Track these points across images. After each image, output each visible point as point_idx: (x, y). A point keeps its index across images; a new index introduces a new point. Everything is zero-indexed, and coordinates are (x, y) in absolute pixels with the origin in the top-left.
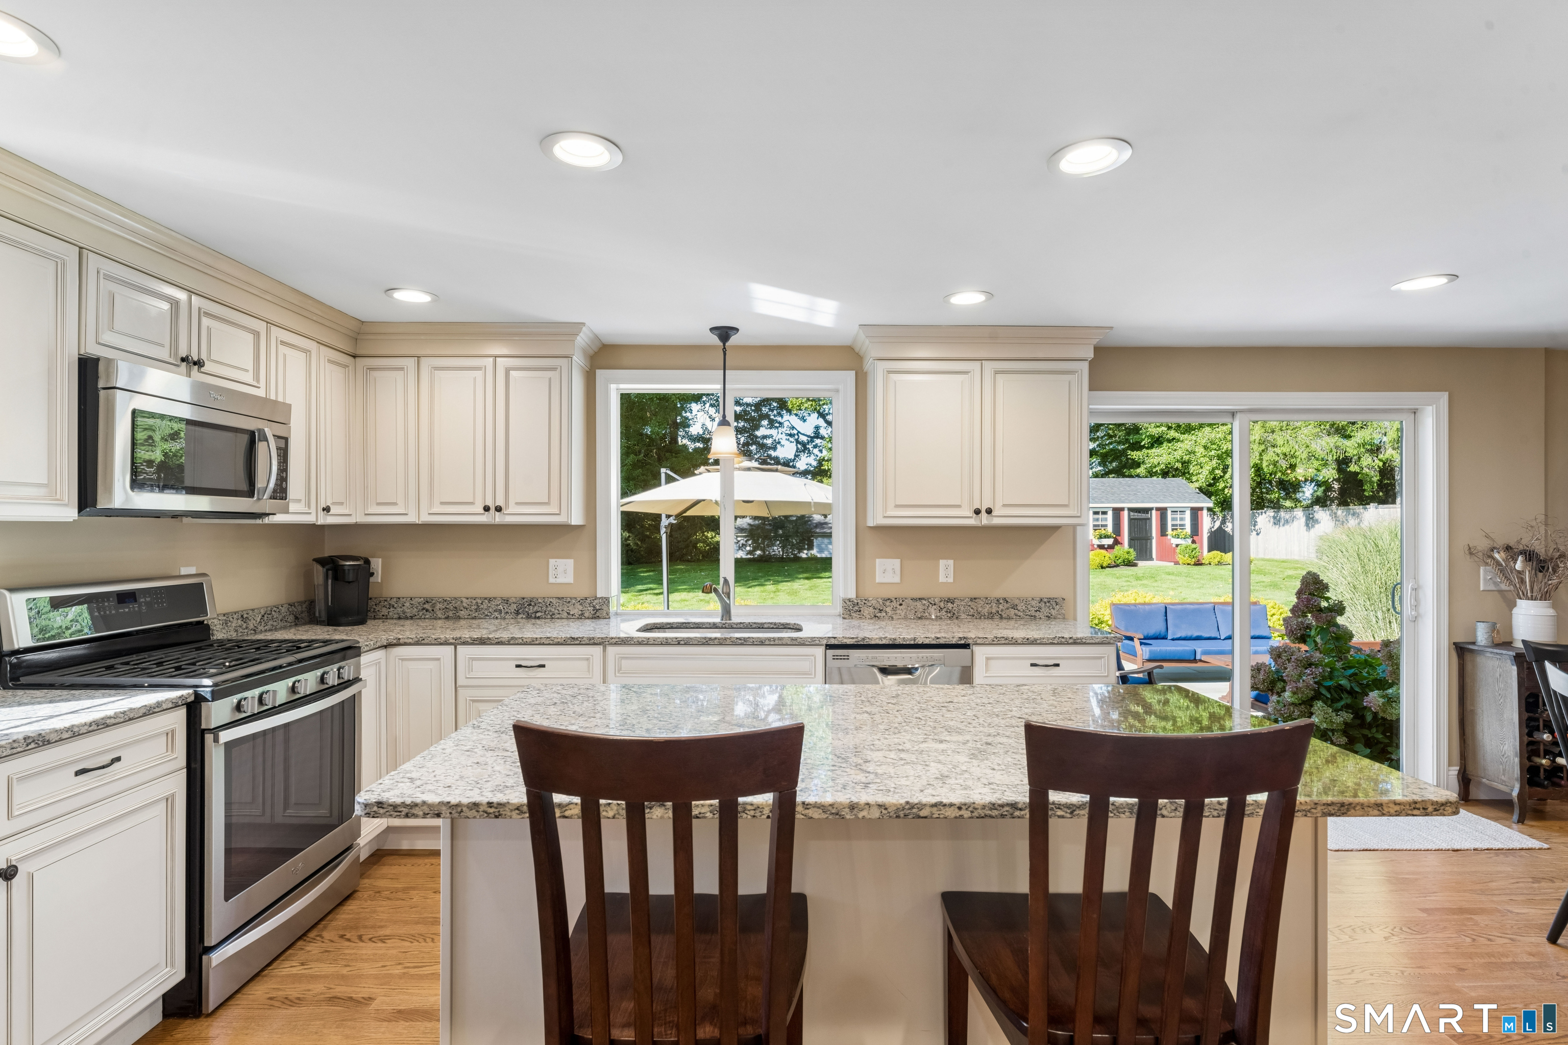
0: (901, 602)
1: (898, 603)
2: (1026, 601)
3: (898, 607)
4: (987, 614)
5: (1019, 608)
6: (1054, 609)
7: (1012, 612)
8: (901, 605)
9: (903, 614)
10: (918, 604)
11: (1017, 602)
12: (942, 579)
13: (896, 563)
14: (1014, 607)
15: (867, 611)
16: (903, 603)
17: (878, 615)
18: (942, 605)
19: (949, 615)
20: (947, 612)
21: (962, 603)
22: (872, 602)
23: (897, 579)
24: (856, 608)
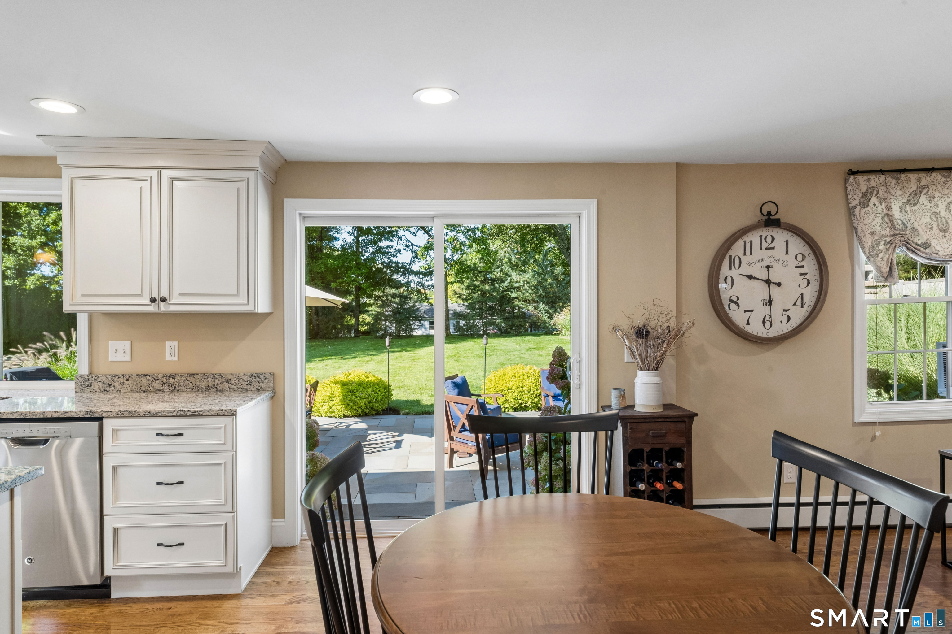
0: (127, 378)
1: (125, 379)
2: (238, 376)
3: (125, 382)
4: (204, 388)
5: (233, 382)
6: (263, 382)
7: (227, 385)
8: (127, 380)
9: (129, 388)
10: (144, 380)
11: (230, 377)
12: (168, 358)
13: (127, 344)
14: (228, 381)
15: (97, 386)
16: (130, 379)
17: (108, 389)
18: (164, 380)
19: (171, 388)
20: (168, 386)
21: (182, 378)
22: (102, 378)
23: (127, 358)
24: (87, 383)
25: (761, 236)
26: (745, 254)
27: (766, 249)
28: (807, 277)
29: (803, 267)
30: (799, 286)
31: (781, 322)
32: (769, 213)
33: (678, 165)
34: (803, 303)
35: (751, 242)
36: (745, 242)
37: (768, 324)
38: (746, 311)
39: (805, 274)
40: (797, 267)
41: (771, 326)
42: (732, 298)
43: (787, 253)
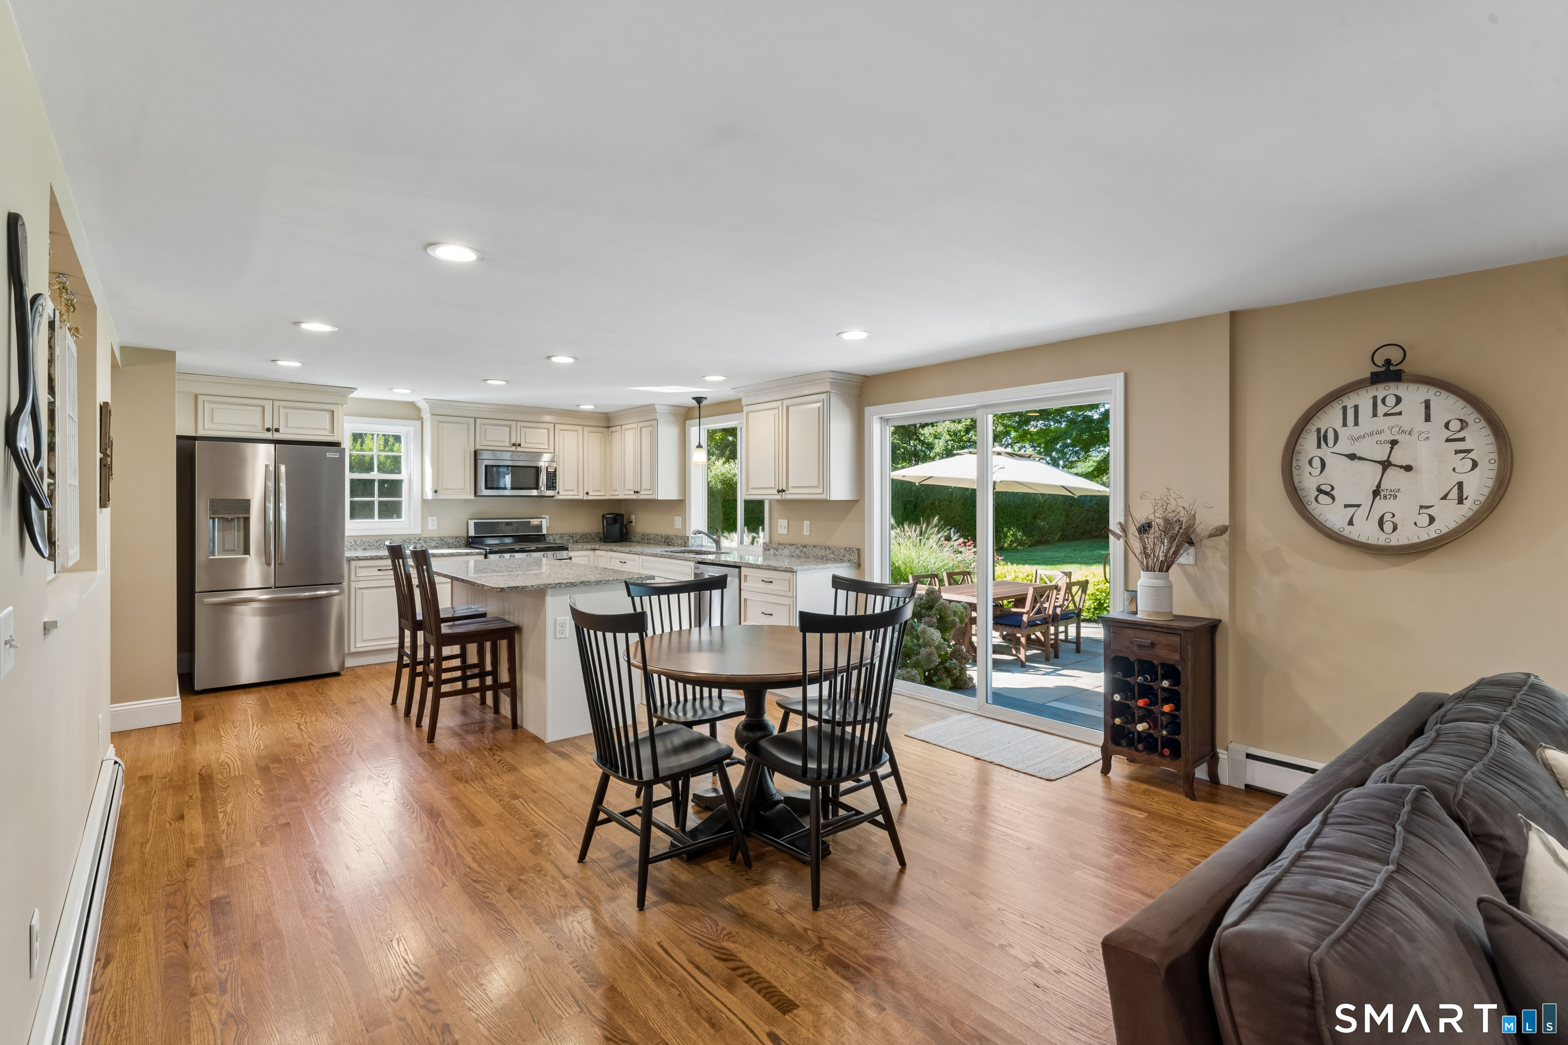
4: (820, 556)
8: (785, 547)
12: (805, 533)
13: (786, 522)
17: (776, 553)
21: (810, 548)
22: (774, 545)
23: (786, 532)
25: (1375, 398)
26: (1345, 425)
27: (1385, 415)
28: (1471, 455)
29: (1463, 439)
30: (1454, 470)
31: (1415, 524)
32: (1388, 362)
33: (1234, 315)
34: (1462, 495)
35: (1356, 408)
36: (1345, 409)
37: (1388, 527)
38: (1346, 506)
39: (1469, 451)
40: (1448, 440)
41: (1395, 529)
42: (1323, 487)
43: (1428, 418)
